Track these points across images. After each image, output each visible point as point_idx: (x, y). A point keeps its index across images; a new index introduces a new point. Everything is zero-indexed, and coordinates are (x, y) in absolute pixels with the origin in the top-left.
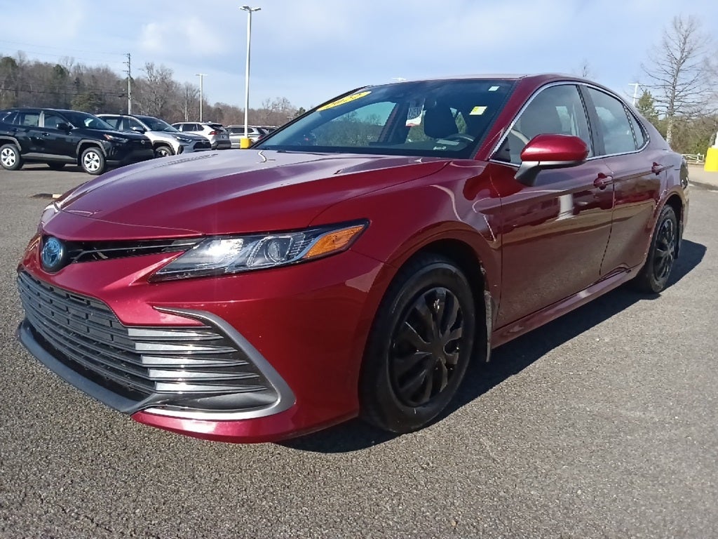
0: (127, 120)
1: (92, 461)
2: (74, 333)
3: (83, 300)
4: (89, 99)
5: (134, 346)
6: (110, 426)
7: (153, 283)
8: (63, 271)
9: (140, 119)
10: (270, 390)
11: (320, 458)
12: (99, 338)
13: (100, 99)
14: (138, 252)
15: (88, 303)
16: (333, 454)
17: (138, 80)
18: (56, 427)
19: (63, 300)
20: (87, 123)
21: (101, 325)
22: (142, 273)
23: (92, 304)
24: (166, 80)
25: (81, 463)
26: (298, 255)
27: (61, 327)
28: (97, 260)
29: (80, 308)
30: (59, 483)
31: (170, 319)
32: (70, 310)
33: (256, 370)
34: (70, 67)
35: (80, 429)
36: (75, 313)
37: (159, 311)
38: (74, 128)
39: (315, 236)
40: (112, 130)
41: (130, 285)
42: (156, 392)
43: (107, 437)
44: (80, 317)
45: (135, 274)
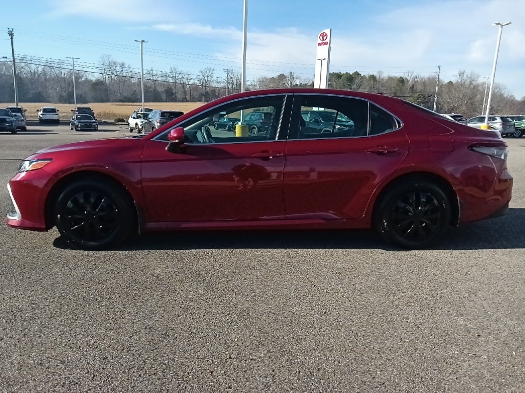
34: (410, 78)
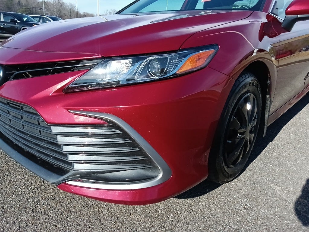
0: (43, 18)
1: (33, 209)
2: (15, 128)
3: (19, 106)
4: (25, 11)
5: (56, 139)
6: (43, 182)
7: (66, 93)
8: (4, 86)
9: (49, 17)
10: (154, 167)
11: (178, 203)
12: (31, 132)
13: (31, 11)
14: (55, 71)
15: (22, 108)
16: (186, 200)
17: (47, 2)
18: (10, 184)
19: (5, 106)
20: (25, 19)
21: (32, 123)
22: (59, 86)
23: (25, 109)
24: (60, 2)
25: (26, 211)
26: (172, 71)
27: (6, 124)
28: (27, 78)
29: (17, 111)
30: (11, 229)
31: (82, 119)
32: (10, 113)
33: (145, 155)
35: (24, 185)
36: (14, 115)
37: (73, 113)
38: (18, 21)
39: (185, 56)
40: (36, 22)
41: (50, 94)
42: (73, 169)
43: (42, 190)
44: (17, 118)
45: (54, 87)
